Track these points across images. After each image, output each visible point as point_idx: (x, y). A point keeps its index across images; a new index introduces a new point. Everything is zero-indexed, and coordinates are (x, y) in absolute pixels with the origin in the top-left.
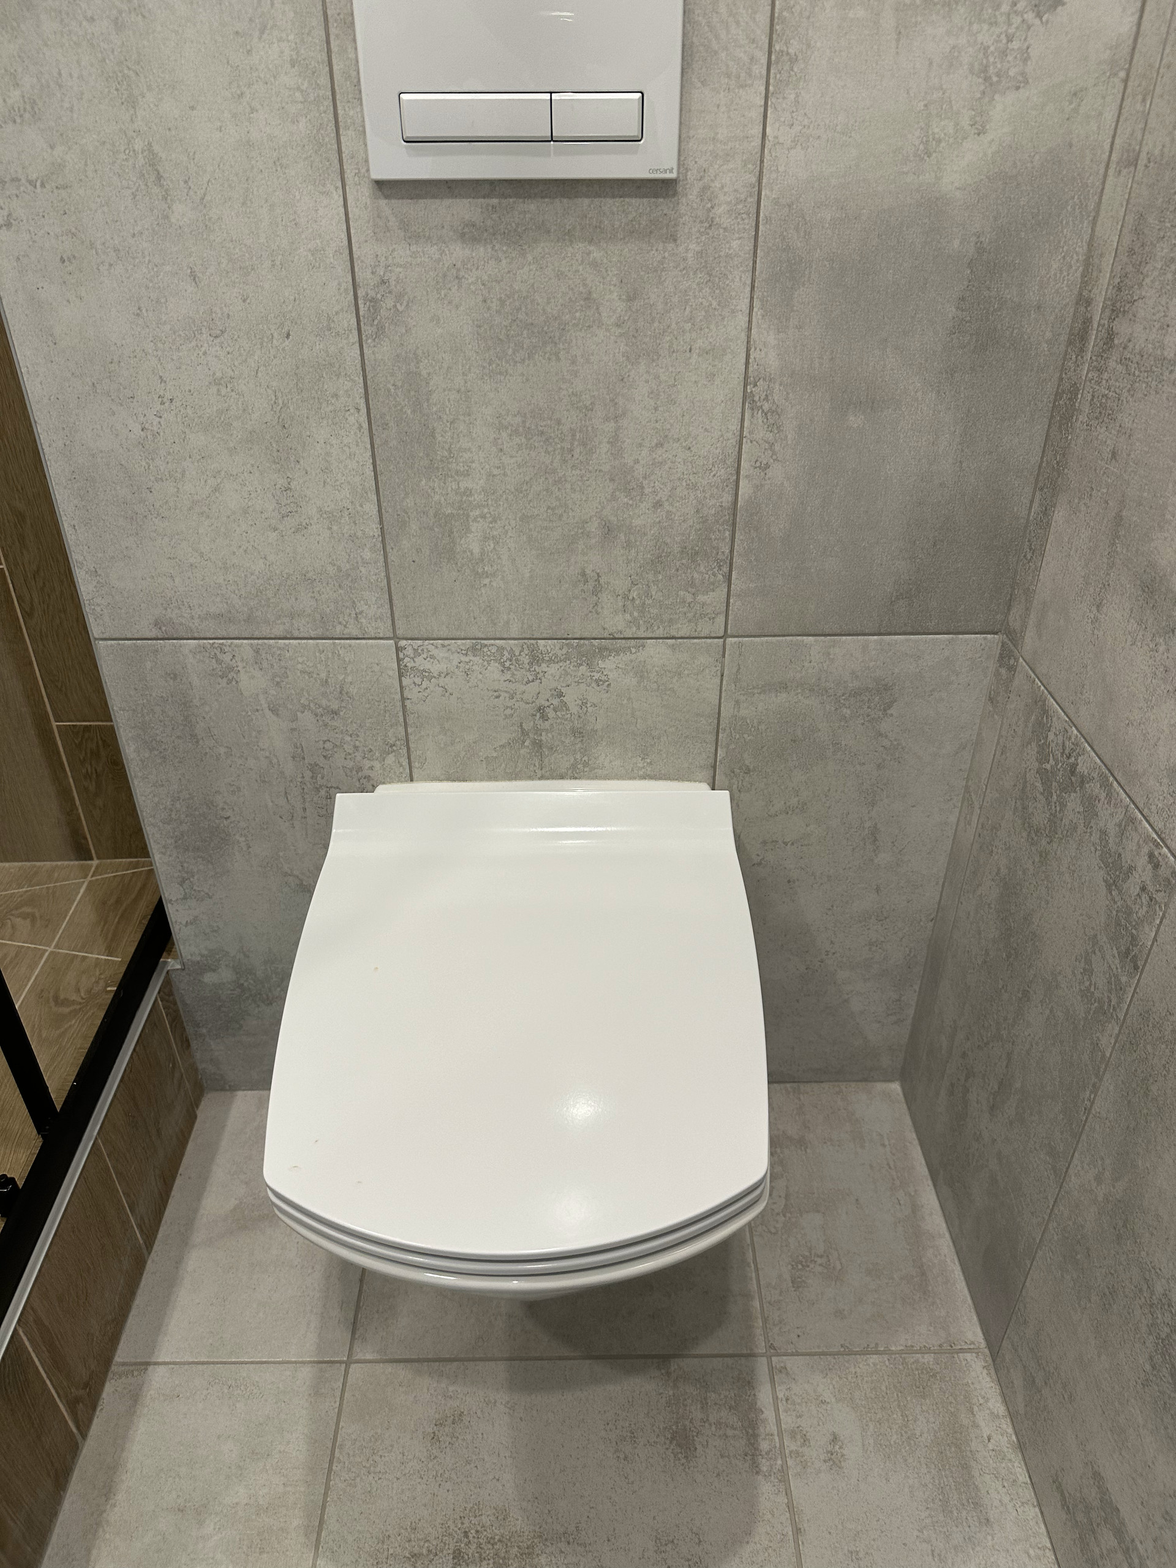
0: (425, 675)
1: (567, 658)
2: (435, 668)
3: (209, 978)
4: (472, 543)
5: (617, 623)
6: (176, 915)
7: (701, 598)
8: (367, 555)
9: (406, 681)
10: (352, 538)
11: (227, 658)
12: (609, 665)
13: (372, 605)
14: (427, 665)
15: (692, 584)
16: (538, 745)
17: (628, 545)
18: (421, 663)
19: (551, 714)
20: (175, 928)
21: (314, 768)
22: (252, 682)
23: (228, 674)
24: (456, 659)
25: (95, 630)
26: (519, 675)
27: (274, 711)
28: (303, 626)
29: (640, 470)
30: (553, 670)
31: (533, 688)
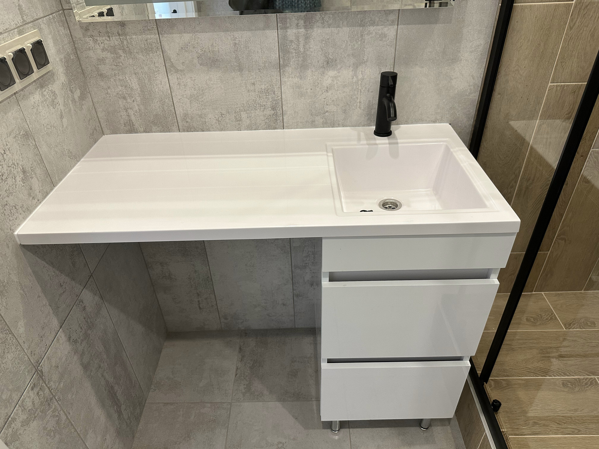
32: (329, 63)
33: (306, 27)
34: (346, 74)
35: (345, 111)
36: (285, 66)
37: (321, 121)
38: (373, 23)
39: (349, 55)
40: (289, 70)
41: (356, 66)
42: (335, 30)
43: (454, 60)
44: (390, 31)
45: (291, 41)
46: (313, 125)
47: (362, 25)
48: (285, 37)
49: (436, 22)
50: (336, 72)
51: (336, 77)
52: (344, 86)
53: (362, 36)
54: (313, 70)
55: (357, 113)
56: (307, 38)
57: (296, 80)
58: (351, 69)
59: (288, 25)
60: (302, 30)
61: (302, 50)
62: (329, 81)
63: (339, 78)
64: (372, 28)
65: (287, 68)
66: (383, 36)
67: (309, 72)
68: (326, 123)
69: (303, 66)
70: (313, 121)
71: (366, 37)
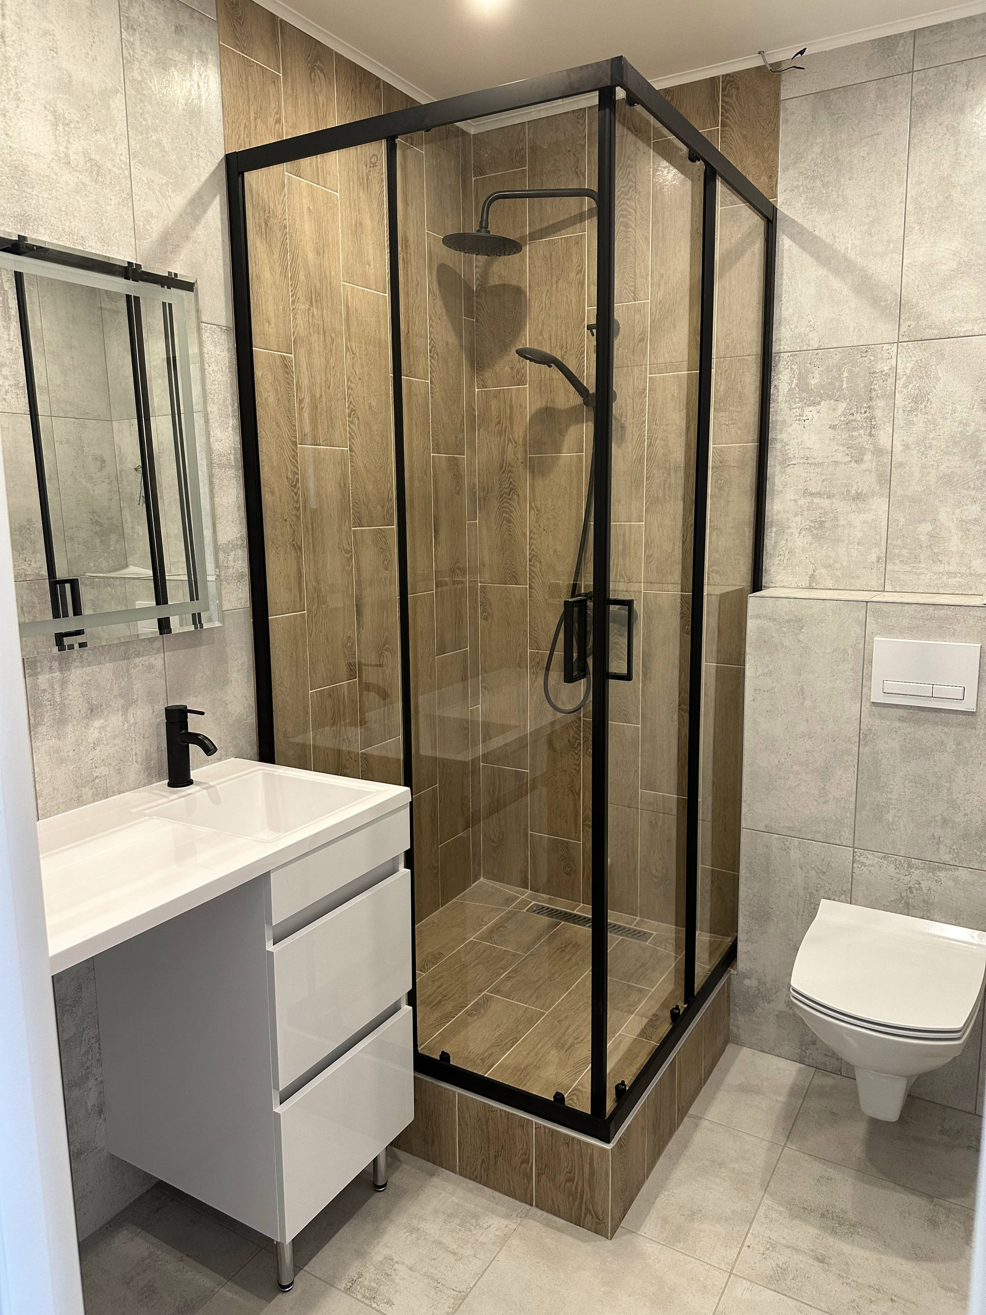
0: (863, 864)
1: (924, 868)
2: (868, 862)
3: (747, 982)
4: (890, 817)
5: (947, 858)
6: (741, 947)
8: (848, 815)
9: (855, 865)
10: (844, 808)
11: (788, 843)
12: (942, 874)
13: (847, 834)
14: (864, 860)
15: (980, 848)
16: (907, 904)
17: (953, 828)
18: (862, 859)
19: (915, 891)
20: (739, 954)
21: (811, 894)
22: (795, 854)
23: (787, 849)
24: (877, 860)
25: (743, 825)
26: (902, 871)
27: (801, 867)
28: (819, 837)
29: (959, 802)
30: (917, 872)
31: (908, 878)
32: (93, 711)
33: (61, 670)
34: (115, 720)
35: (119, 771)
36: (37, 725)
37: (91, 792)
38: (138, 655)
39: (115, 697)
40: (43, 729)
41: (125, 709)
42: (96, 668)
43: (225, 682)
44: (157, 661)
45: (44, 691)
46: (79, 801)
47: (126, 658)
48: (35, 687)
49: (201, 645)
50: (102, 721)
51: (103, 728)
52: (115, 737)
53: (128, 670)
54: (75, 723)
55: (134, 770)
56: (64, 683)
57: (52, 742)
58: (120, 713)
59: (39, 670)
60: (57, 674)
61: (58, 700)
62: (96, 734)
63: (108, 729)
64: (137, 660)
65: (40, 728)
66: (151, 667)
67: (69, 727)
68: (97, 794)
69: (61, 722)
70: (80, 797)
71: (132, 671)
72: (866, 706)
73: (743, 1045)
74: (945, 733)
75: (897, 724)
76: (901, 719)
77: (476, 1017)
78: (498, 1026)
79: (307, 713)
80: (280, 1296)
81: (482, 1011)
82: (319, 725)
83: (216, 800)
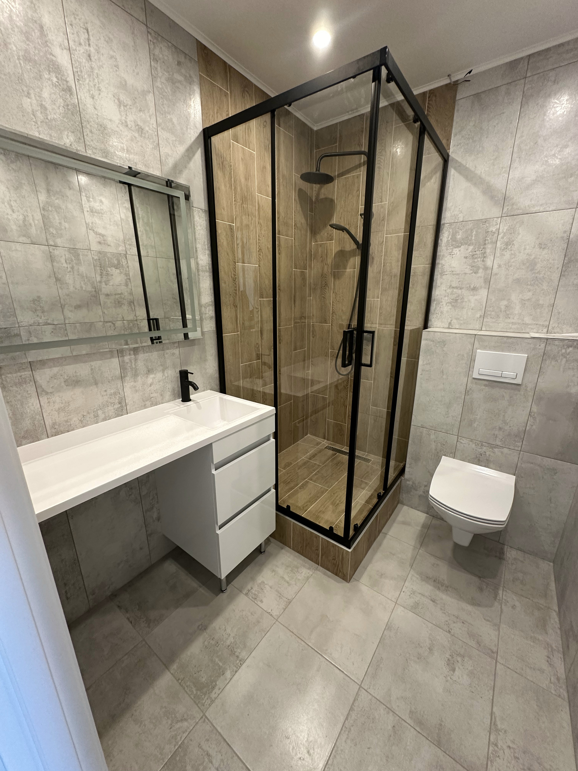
0: (461, 443)
1: (488, 447)
2: (463, 442)
3: (408, 482)
4: (475, 425)
5: (499, 443)
6: (407, 469)
7: (516, 443)
8: (457, 423)
9: (458, 443)
10: (455, 420)
11: (430, 432)
12: (496, 450)
13: (455, 431)
14: (462, 441)
15: (515, 440)
16: (479, 460)
17: (503, 432)
18: (461, 441)
19: (483, 455)
20: (406, 472)
21: (438, 452)
22: (432, 437)
23: (429, 435)
24: (467, 442)
25: (412, 424)
26: (478, 447)
27: (434, 442)
28: (443, 431)
29: (508, 421)
30: (485, 448)
31: (480, 450)
32: (149, 371)
33: (134, 354)
34: (159, 375)
35: (162, 395)
36: (125, 377)
37: (150, 403)
38: (168, 349)
39: (159, 366)
40: (127, 378)
41: (163, 371)
42: (150, 354)
43: (205, 360)
44: (176, 351)
45: (127, 363)
46: (145, 407)
47: (163, 350)
48: (123, 361)
49: (195, 345)
50: (154, 375)
51: (154, 378)
52: (159, 382)
53: (164, 355)
54: (142, 376)
55: (168, 395)
56: (136, 360)
57: (132, 384)
58: (161, 372)
59: (124, 354)
60: (133, 356)
61: (134, 366)
62: (151, 380)
63: (156, 378)
64: (168, 351)
65: (126, 378)
66: (173, 354)
67: (139, 378)
68: (152, 404)
69: (135, 375)
70: (145, 405)
71: (166, 356)
72: (470, 379)
73: (404, 505)
74: (505, 392)
75: (483, 387)
76: (486, 385)
77: (302, 489)
78: (310, 494)
79: (240, 373)
80: (221, 594)
81: (305, 487)
82: (244, 378)
83: (199, 407)
